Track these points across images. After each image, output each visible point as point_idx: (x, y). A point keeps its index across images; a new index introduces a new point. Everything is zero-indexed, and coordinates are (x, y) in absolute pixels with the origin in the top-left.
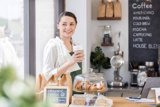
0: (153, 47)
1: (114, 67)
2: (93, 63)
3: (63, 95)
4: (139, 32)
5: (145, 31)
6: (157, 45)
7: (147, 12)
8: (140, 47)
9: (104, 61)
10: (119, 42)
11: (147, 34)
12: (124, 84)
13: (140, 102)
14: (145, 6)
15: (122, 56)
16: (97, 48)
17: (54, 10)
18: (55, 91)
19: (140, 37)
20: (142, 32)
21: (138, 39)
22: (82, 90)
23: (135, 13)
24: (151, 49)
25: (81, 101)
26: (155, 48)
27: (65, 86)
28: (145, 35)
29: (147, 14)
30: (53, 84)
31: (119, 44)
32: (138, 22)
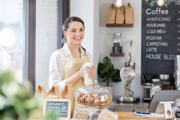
0: (169, 58)
1: (124, 80)
2: (100, 75)
3: (64, 108)
4: (153, 41)
5: (160, 39)
6: (173, 56)
7: (163, 18)
8: (154, 58)
9: (113, 73)
10: (130, 52)
11: (162, 43)
12: (135, 99)
13: (148, 117)
14: (161, 12)
15: (134, 68)
16: (105, 59)
17: (57, 15)
18: (55, 104)
19: (155, 46)
20: (157, 41)
21: (152, 48)
22: (85, 103)
23: (149, 19)
24: (167, 60)
25: (84, 115)
26: (171, 59)
27: (66, 98)
28: (160, 44)
29: (163, 20)
30: (54, 96)
31: (130, 54)
32: (152, 29)
